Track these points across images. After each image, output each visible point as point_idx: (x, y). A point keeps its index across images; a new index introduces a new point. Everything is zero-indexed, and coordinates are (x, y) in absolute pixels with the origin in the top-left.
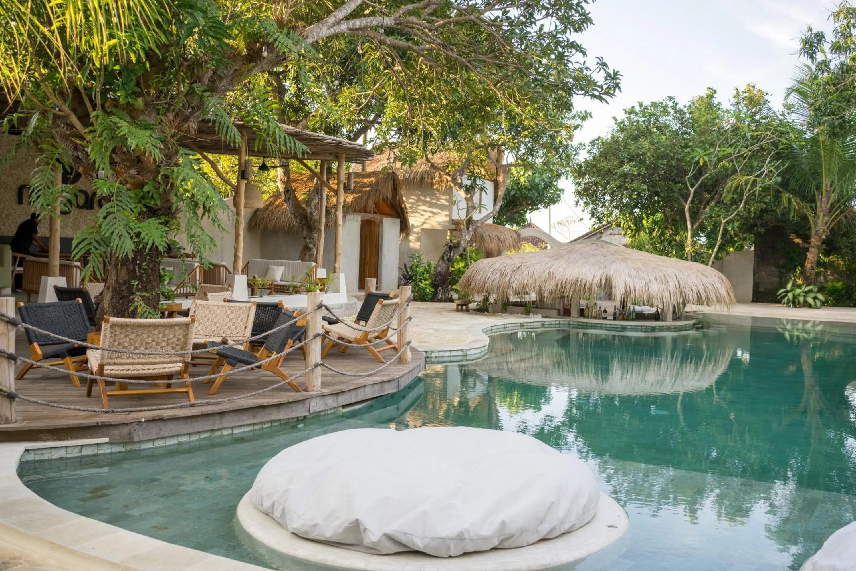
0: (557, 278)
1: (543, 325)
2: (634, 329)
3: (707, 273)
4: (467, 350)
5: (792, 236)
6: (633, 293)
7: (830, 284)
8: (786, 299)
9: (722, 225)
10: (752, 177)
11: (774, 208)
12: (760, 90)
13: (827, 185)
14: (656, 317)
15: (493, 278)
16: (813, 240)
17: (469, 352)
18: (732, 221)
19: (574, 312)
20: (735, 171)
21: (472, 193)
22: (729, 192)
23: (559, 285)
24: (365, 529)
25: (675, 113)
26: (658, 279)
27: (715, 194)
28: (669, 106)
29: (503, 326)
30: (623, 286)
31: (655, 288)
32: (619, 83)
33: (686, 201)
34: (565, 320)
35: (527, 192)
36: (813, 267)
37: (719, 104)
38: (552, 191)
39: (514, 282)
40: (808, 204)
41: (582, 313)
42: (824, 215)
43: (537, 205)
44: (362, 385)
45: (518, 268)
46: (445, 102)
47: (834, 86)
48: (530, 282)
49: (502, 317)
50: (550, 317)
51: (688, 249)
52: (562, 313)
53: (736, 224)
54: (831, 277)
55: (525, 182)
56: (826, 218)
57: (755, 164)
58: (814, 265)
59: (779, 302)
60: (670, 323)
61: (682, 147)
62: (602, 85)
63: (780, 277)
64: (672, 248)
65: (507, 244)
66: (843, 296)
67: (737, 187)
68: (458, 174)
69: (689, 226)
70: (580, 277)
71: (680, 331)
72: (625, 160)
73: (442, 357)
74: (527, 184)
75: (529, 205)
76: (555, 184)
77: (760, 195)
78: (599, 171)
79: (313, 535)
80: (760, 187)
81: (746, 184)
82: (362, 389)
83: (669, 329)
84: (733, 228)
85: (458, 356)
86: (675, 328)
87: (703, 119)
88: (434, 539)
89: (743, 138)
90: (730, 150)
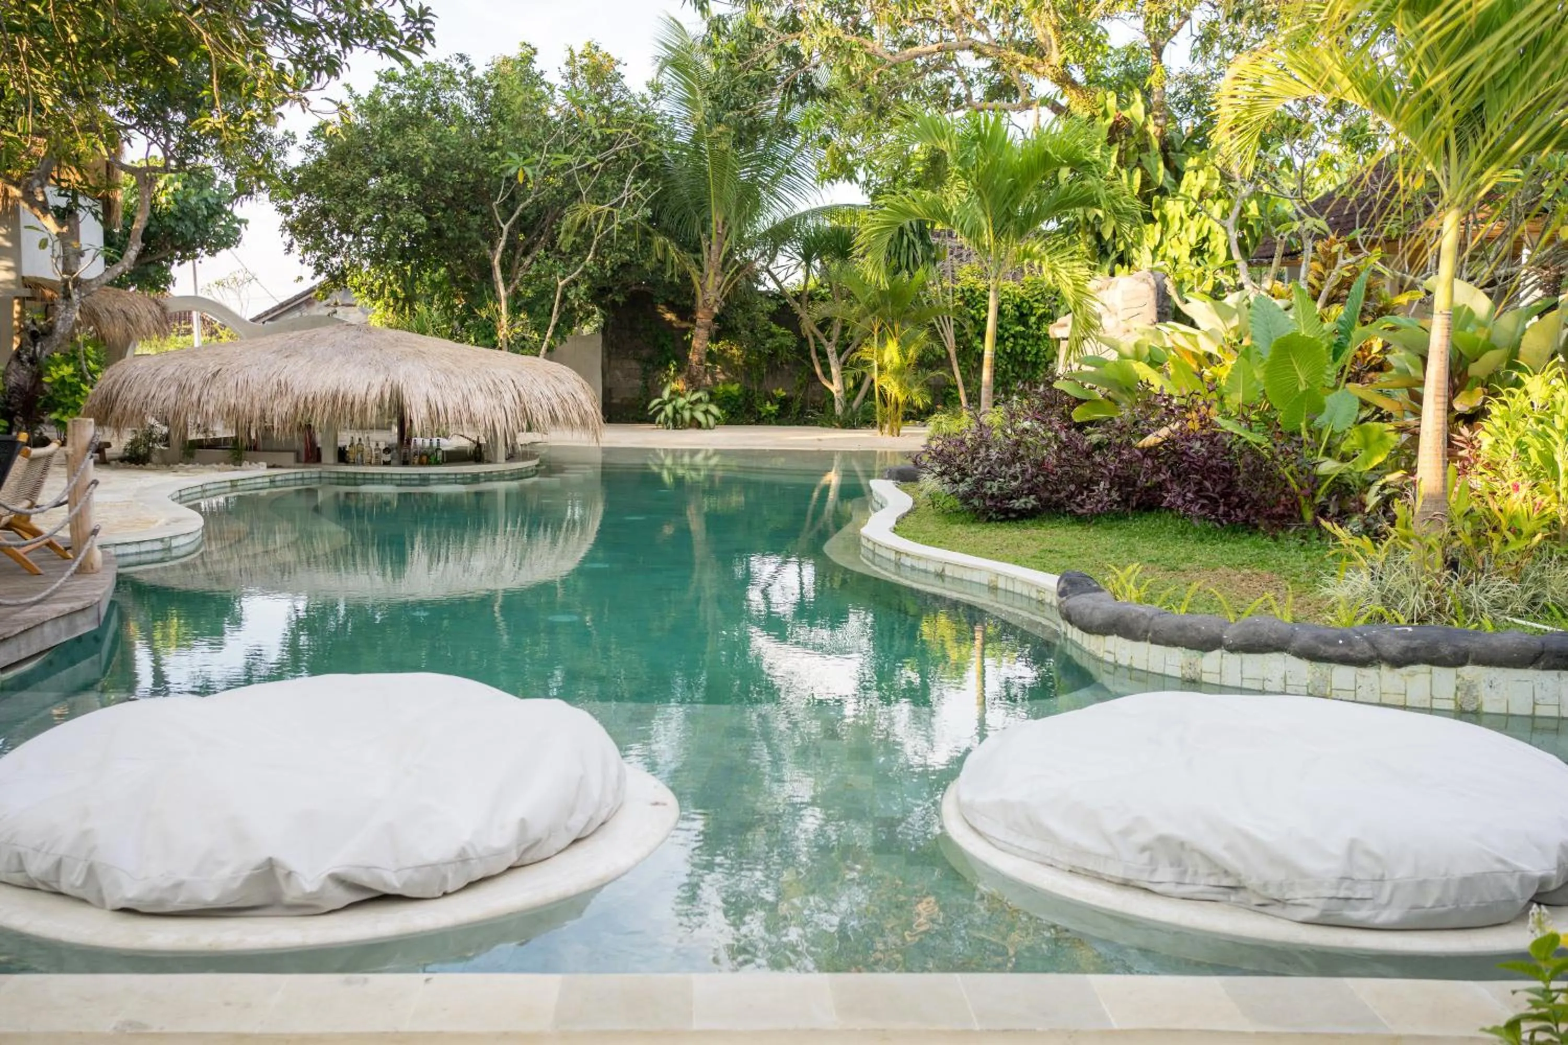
0: (297, 392)
1: (272, 482)
2: (443, 480)
3: (563, 376)
4: (171, 538)
5: (661, 308)
6: (442, 414)
7: (721, 387)
8: (662, 415)
9: (560, 289)
10: (606, 208)
11: (641, 261)
12: (607, 55)
13: (717, 224)
14: (477, 455)
15: (163, 395)
16: (700, 315)
17: (175, 543)
18: (575, 283)
19: (328, 456)
20: (577, 194)
21: (72, 222)
22: (567, 232)
23: (301, 406)
24: (289, 874)
25: (471, 85)
26: (484, 388)
27: (540, 236)
28: (457, 72)
29: (199, 489)
30: (424, 404)
31: (480, 405)
32: (431, 30)
33: (493, 248)
34: (312, 471)
35: (173, 224)
36: (701, 360)
37: (542, 73)
38: (223, 223)
39: (208, 402)
40: (691, 255)
41: (342, 456)
42: (716, 274)
43: (194, 249)
44: (38, 622)
45: (214, 375)
46: (74, 38)
47: (741, 61)
48: (241, 401)
49: (187, 471)
50: (280, 467)
51: (502, 334)
52: (303, 457)
53: (583, 288)
54: (722, 377)
55: (168, 202)
56: (719, 279)
57: (609, 183)
58: (704, 358)
59: (651, 420)
60: (501, 466)
61: (483, 148)
62: (401, 32)
63: (645, 380)
64: (468, 332)
65: (144, 326)
66: (740, 407)
67: (583, 224)
68: (37, 182)
69: (502, 292)
70: (342, 389)
71: (521, 478)
72: (384, 167)
73: (124, 555)
74: (173, 207)
75: (178, 248)
76: (229, 208)
77: (619, 238)
78: (331, 186)
79: (176, 904)
80: (619, 224)
81: (597, 217)
82: (37, 631)
83: (501, 476)
84: (577, 295)
85: (153, 551)
86: (511, 474)
87: (519, 100)
88: (417, 868)
89: (588, 137)
90: (567, 158)
